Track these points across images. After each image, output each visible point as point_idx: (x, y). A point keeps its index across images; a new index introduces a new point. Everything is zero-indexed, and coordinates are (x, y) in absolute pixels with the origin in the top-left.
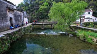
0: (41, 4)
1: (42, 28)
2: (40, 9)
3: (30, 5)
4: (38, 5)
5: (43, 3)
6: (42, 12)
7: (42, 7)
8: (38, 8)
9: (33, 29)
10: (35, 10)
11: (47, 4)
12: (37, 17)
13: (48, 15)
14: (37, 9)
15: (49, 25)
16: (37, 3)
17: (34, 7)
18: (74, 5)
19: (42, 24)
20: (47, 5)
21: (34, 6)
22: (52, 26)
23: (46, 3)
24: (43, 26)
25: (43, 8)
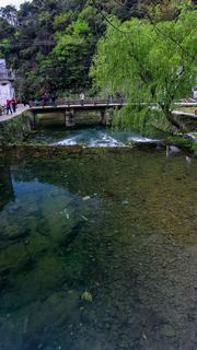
0: (62, 28)
1: (68, 124)
2: (56, 50)
3: (17, 33)
4: (52, 30)
5: (68, 22)
6: (65, 62)
7: (65, 40)
8: (50, 43)
9: (36, 126)
10: (39, 54)
11: (85, 26)
12: (49, 82)
13: (91, 74)
14: (48, 50)
15: (94, 113)
16: (44, 23)
17: (36, 42)
18: (188, 32)
19: (69, 109)
20: (84, 33)
21: (34, 36)
22: (103, 114)
23: (79, 26)
24: (71, 116)
25: (71, 45)
